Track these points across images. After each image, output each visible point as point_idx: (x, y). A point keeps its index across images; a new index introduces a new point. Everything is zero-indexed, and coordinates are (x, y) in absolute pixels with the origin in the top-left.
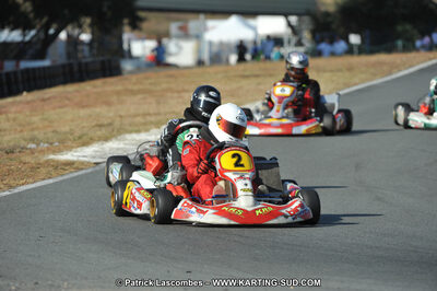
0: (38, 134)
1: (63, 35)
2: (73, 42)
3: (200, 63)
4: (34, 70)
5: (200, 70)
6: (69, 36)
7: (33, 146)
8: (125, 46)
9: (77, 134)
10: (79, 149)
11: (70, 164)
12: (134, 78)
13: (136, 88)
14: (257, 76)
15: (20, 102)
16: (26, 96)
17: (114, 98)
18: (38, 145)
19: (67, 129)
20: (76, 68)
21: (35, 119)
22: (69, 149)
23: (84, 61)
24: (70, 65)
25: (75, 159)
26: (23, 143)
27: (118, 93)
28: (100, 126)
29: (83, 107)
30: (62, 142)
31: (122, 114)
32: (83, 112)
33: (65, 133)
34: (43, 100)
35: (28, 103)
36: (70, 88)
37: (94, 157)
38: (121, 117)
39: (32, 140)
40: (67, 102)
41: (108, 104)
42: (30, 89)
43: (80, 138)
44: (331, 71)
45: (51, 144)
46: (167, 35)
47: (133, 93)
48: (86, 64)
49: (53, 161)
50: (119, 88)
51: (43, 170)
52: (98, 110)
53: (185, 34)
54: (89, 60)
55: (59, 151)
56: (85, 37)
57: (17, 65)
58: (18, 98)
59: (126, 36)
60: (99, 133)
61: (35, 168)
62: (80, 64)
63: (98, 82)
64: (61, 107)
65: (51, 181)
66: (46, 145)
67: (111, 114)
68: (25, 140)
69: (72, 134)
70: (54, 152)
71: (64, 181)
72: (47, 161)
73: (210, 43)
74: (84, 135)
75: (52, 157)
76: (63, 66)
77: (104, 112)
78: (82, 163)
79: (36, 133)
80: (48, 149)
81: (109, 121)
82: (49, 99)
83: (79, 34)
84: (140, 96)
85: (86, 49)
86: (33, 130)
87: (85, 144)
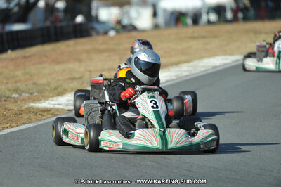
0: (21, 86)
1: (41, 4)
2: (50, 9)
3: (156, 27)
4: (17, 32)
5: (156, 32)
6: (47, 5)
7: (16, 96)
8: (93, 13)
9: (53, 86)
10: (55, 98)
11: (47, 111)
12: (100, 39)
13: (103, 47)
14: (204, 37)
15: (5, 59)
16: (10, 54)
17: (84, 56)
18: (20, 95)
19: (44, 81)
20: (52, 31)
21: (19, 73)
22: (47, 98)
23: (59, 25)
24: (48, 28)
25: (52, 106)
26: (8, 93)
27: (88, 52)
28: (73, 79)
29: (58, 63)
30: (41, 92)
31: (91, 69)
32: (58, 68)
33: (44, 85)
34: (25, 57)
35: (12, 60)
36: (48, 48)
37: (67, 105)
38: (90, 71)
39: (16, 90)
40: (45, 59)
41: (80, 60)
42: (14, 48)
43: (55, 89)
44: (266, 33)
45: (32, 94)
46: (129, 3)
47: (100, 51)
48: (62, 28)
49: (33, 108)
50: (88, 47)
51: (25, 116)
52: (71, 66)
53: (143, 2)
54: (64, 24)
55: (38, 100)
56: (60, 5)
57: (3, 28)
58: (4, 56)
59: (94, 5)
60: (71, 85)
61: (18, 114)
62: (56, 28)
63: (71, 43)
64: (40, 63)
65: (31, 125)
66: (27, 95)
67: (82, 69)
68: (9, 90)
69: (49, 86)
70: (34, 101)
71: (41, 125)
72: (27, 108)
73: (165, 10)
74: (58, 86)
75: (32, 105)
76: (42, 29)
77: (76, 68)
78: (57, 110)
79: (19, 84)
80: (29, 98)
81: (80, 75)
82: (30, 56)
83: (55, 2)
84: (106, 54)
85: (61, 15)
86: (16, 82)
87: (60, 94)
